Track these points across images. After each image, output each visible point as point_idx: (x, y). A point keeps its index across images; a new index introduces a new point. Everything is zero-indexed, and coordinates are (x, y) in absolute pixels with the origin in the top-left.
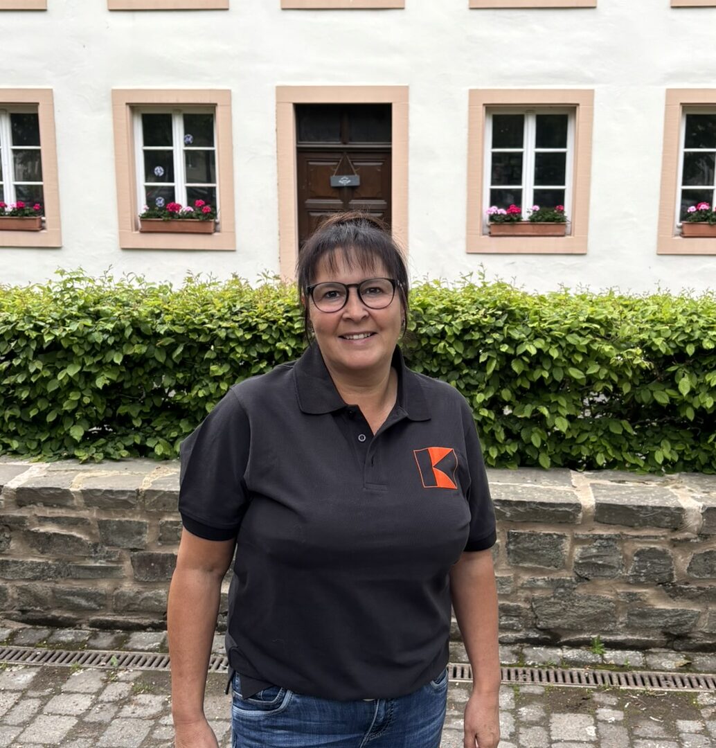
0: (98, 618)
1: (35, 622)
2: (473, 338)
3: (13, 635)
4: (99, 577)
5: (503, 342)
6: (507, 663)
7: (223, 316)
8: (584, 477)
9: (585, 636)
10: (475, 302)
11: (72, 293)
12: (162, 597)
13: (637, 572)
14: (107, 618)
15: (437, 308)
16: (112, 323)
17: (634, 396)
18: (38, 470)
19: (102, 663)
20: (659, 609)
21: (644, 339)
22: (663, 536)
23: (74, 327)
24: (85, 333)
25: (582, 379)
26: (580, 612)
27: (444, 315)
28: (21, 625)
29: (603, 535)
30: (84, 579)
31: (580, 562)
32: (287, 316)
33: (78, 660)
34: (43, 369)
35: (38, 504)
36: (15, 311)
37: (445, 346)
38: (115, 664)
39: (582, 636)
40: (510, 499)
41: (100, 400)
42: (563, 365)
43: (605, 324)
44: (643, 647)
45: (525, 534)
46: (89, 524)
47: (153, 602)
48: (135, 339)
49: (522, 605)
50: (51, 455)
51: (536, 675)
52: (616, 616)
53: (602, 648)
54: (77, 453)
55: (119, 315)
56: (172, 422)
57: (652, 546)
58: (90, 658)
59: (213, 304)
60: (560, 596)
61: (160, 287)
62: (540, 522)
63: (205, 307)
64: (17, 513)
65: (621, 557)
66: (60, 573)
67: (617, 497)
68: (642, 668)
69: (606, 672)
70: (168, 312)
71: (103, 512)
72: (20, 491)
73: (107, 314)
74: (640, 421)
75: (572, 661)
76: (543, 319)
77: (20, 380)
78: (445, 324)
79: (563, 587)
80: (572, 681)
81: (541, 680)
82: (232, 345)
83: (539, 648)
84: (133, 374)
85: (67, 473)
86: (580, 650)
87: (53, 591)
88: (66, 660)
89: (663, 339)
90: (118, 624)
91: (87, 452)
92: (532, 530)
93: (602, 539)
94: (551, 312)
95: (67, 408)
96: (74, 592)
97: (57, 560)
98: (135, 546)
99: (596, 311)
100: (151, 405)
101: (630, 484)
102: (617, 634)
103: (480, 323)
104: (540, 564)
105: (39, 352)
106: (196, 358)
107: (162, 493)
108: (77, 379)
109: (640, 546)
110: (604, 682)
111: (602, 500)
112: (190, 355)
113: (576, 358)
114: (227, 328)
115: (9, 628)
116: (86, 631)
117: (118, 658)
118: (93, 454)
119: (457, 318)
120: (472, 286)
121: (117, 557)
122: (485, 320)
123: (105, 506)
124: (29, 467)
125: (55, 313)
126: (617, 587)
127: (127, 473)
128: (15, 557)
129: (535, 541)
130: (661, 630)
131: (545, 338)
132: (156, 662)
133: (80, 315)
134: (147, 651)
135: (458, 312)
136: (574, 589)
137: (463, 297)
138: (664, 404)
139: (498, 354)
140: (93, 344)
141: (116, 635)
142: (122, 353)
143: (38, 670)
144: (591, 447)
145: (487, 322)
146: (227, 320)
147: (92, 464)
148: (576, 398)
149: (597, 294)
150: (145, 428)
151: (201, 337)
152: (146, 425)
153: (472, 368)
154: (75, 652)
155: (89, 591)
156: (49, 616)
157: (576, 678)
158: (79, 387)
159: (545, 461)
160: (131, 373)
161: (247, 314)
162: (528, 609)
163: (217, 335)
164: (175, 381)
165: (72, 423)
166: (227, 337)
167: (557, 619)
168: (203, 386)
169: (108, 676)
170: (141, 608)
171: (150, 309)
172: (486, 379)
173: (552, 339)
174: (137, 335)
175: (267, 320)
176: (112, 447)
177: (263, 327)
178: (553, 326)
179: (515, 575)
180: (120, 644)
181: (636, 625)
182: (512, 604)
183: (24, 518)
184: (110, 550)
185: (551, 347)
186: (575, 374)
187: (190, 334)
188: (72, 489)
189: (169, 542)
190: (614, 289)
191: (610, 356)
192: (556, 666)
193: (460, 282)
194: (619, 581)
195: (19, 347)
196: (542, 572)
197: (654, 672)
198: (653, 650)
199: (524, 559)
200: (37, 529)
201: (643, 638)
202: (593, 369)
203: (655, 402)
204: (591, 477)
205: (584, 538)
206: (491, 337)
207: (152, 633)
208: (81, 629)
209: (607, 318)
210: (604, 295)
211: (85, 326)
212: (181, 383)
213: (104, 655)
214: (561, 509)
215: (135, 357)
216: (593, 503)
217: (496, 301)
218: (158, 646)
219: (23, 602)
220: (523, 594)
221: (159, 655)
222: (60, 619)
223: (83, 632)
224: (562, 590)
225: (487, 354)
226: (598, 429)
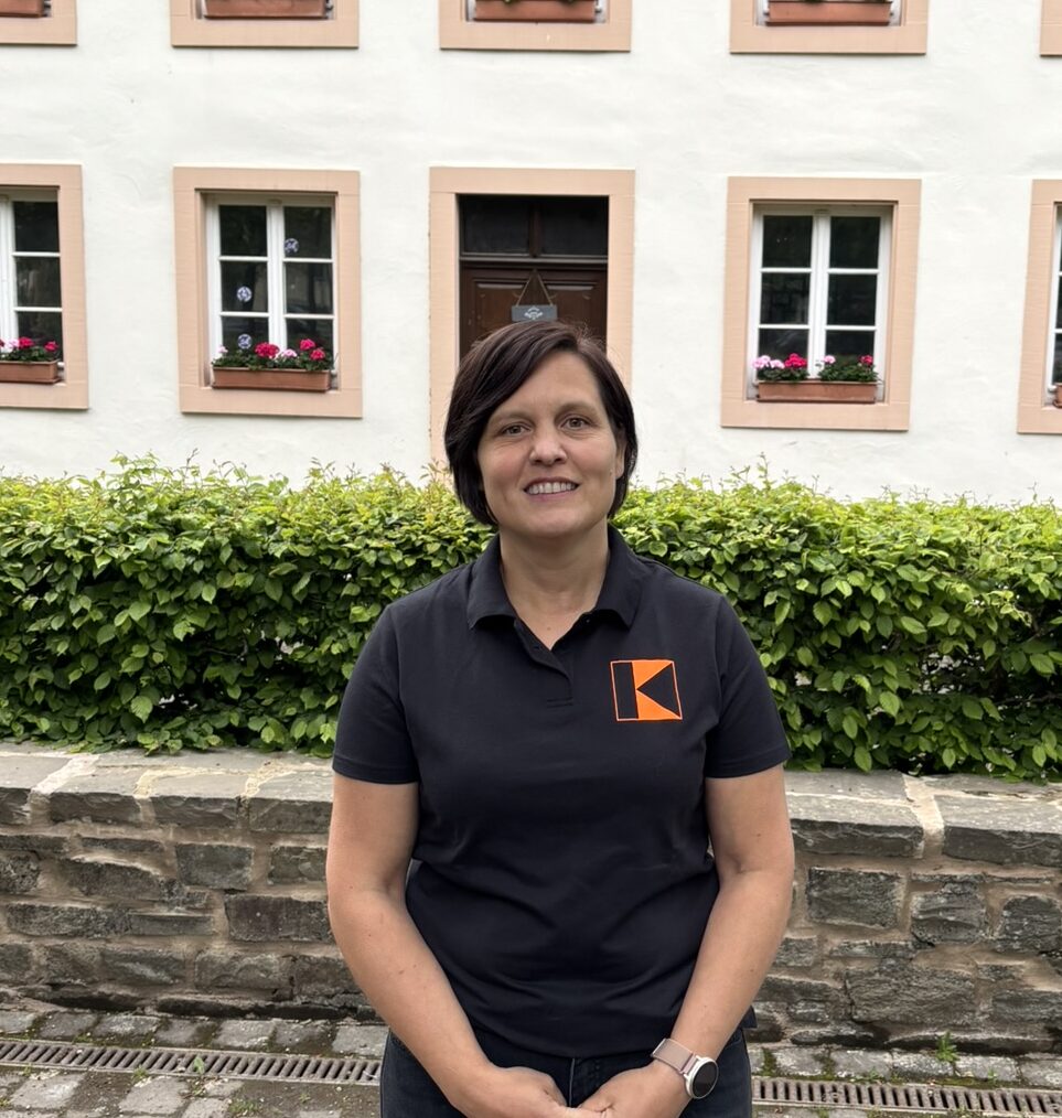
0: (172, 997)
1: (72, 1003)
2: (755, 569)
3: (39, 1023)
4: (174, 932)
5: (801, 576)
6: (808, 1074)
7: (372, 530)
8: (923, 785)
9: (928, 1033)
10: (757, 513)
11: (137, 492)
12: (271, 965)
13: (1007, 934)
14: (185, 998)
15: (698, 522)
16: (201, 540)
17: (999, 662)
18: (81, 765)
19: (179, 1068)
20: (1041, 992)
21: (1015, 575)
22: (1048, 879)
23: (142, 545)
24: (159, 554)
25: (922, 634)
26: (920, 995)
27: (709, 532)
28: (50, 1008)
29: (955, 876)
30: (150, 936)
31: (921, 917)
32: (470, 532)
33: (142, 1062)
34: (92, 609)
35: (84, 819)
36: (50, 519)
37: (711, 580)
38: (201, 1069)
39: (922, 1034)
40: (814, 818)
41: (178, 659)
42: (894, 612)
43: (956, 551)
44: (1016, 1051)
45: (836, 873)
46: (162, 850)
47: (257, 972)
48: (236, 564)
49: (830, 983)
50: (100, 741)
51: (853, 1093)
52: (976, 1002)
53: (953, 1051)
54: (141, 739)
55: (213, 527)
56: (288, 692)
57: (1032, 894)
58: (161, 1060)
59: (357, 512)
60: (889, 970)
61: (271, 483)
62: (859, 855)
63: (344, 517)
64: (50, 832)
65: (984, 911)
66: (114, 926)
67: (976, 817)
68: (1015, 1084)
69: (960, 1090)
70: (287, 524)
71: (183, 830)
72: (57, 797)
73: (190, 525)
74: (1008, 700)
75: (908, 1072)
76: (862, 542)
77: (56, 626)
78: (712, 546)
79: (894, 956)
80: (909, 1104)
81: (860, 1102)
82: (386, 575)
83: (856, 1052)
84: (230, 618)
85: (128, 770)
86: (919, 1055)
87: (103, 954)
88: (123, 1063)
89: (1045, 575)
90: (202, 1007)
91: (157, 737)
92: (847, 866)
93: (954, 882)
94: (873, 531)
95: (127, 670)
96: (135, 957)
97: (109, 906)
98: (232, 886)
99: (942, 531)
100: (256, 666)
101: (996, 798)
102: (977, 1031)
103: (764, 545)
104: (858, 920)
105: (87, 583)
106: (329, 595)
107: (277, 803)
108: (144, 625)
109: (1012, 894)
110: (957, 1105)
111: (954, 821)
112: (319, 589)
113: (913, 602)
114: (377, 550)
115: (31, 1011)
116: (152, 1018)
117: (204, 1059)
118: (166, 741)
119: (730, 538)
120: (749, 488)
121: (204, 902)
122: (774, 542)
123: (188, 823)
124: (68, 760)
125: (111, 523)
126: (977, 957)
127: (219, 772)
128: (45, 900)
129: (852, 885)
130: (1044, 1024)
131: (865, 572)
132: (263, 1067)
133: (151, 526)
134: (249, 1050)
135: (731, 528)
136: (911, 959)
137: (738, 506)
138: (1047, 674)
139: (793, 594)
140: (171, 572)
141: (199, 1024)
142: (215, 585)
143: (80, 1077)
144: (934, 739)
145: (775, 545)
146: (377, 536)
147: (165, 757)
148: (911, 663)
149: (940, 503)
150: (245, 701)
151: (338, 563)
152: (247, 696)
153: (752, 615)
154: (137, 1050)
155: (158, 955)
156: (95, 993)
157: (914, 1099)
158: (146, 638)
159: (863, 759)
160: (227, 616)
161: (409, 528)
162: (839, 991)
163: (362, 560)
164: (295, 629)
165: (134, 693)
166: (377, 563)
167: (885, 1006)
168: (339, 638)
169: (191, 1088)
170: (238, 982)
171: (259, 518)
172: (774, 632)
173: (876, 573)
174: (238, 559)
175: (439, 537)
176: (195, 730)
177: (433, 548)
178: (877, 553)
179: (819, 936)
180: (206, 1038)
181: (1006, 1017)
182: (814, 982)
183: (62, 840)
184: (193, 891)
185: (873, 585)
186: (912, 626)
187: (321, 558)
188: (136, 797)
189: (284, 880)
190: (967, 496)
191: (965, 600)
192: (883, 1080)
193: (730, 481)
194: (979, 947)
195: (56, 574)
196: (861, 932)
197: (1035, 1090)
198: (1031, 1055)
199: (834, 913)
200: (80, 857)
201: (1016, 1038)
202: (939, 619)
203: (1033, 671)
204: (936, 787)
205: (926, 880)
206: (783, 568)
207: (256, 1022)
208: (144, 1014)
209: (959, 541)
210: (951, 505)
211: (159, 543)
212: (305, 632)
213: (182, 1056)
214: (891, 836)
215: (234, 592)
216: (941, 827)
217: (789, 514)
218: (266, 1041)
219: (54, 971)
220: (832, 967)
221: (268, 1057)
222: (112, 998)
223: (148, 1018)
224: (892, 962)
225: (776, 594)
226: (944, 711)
